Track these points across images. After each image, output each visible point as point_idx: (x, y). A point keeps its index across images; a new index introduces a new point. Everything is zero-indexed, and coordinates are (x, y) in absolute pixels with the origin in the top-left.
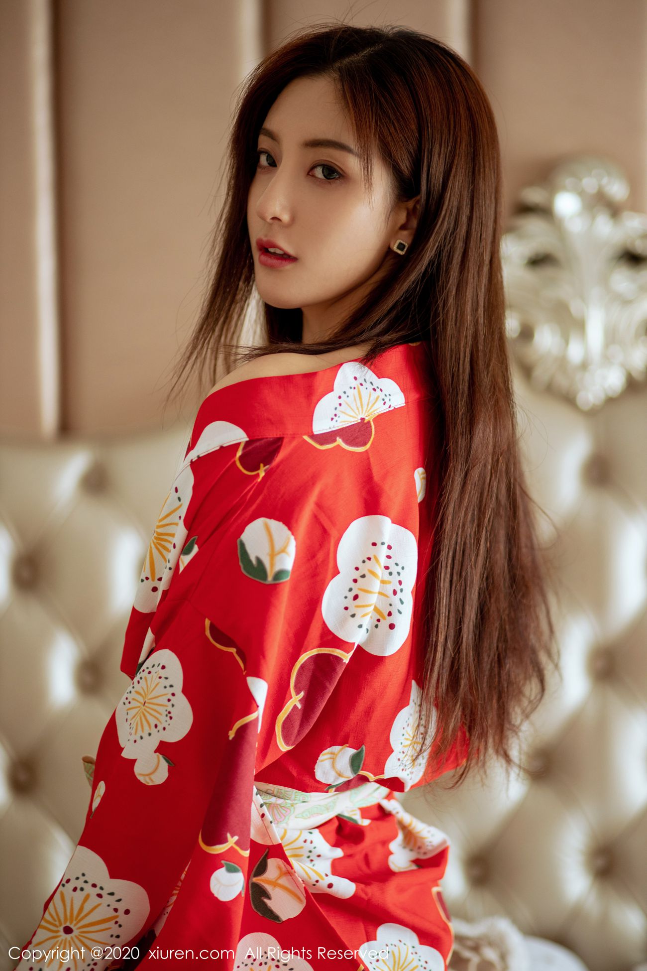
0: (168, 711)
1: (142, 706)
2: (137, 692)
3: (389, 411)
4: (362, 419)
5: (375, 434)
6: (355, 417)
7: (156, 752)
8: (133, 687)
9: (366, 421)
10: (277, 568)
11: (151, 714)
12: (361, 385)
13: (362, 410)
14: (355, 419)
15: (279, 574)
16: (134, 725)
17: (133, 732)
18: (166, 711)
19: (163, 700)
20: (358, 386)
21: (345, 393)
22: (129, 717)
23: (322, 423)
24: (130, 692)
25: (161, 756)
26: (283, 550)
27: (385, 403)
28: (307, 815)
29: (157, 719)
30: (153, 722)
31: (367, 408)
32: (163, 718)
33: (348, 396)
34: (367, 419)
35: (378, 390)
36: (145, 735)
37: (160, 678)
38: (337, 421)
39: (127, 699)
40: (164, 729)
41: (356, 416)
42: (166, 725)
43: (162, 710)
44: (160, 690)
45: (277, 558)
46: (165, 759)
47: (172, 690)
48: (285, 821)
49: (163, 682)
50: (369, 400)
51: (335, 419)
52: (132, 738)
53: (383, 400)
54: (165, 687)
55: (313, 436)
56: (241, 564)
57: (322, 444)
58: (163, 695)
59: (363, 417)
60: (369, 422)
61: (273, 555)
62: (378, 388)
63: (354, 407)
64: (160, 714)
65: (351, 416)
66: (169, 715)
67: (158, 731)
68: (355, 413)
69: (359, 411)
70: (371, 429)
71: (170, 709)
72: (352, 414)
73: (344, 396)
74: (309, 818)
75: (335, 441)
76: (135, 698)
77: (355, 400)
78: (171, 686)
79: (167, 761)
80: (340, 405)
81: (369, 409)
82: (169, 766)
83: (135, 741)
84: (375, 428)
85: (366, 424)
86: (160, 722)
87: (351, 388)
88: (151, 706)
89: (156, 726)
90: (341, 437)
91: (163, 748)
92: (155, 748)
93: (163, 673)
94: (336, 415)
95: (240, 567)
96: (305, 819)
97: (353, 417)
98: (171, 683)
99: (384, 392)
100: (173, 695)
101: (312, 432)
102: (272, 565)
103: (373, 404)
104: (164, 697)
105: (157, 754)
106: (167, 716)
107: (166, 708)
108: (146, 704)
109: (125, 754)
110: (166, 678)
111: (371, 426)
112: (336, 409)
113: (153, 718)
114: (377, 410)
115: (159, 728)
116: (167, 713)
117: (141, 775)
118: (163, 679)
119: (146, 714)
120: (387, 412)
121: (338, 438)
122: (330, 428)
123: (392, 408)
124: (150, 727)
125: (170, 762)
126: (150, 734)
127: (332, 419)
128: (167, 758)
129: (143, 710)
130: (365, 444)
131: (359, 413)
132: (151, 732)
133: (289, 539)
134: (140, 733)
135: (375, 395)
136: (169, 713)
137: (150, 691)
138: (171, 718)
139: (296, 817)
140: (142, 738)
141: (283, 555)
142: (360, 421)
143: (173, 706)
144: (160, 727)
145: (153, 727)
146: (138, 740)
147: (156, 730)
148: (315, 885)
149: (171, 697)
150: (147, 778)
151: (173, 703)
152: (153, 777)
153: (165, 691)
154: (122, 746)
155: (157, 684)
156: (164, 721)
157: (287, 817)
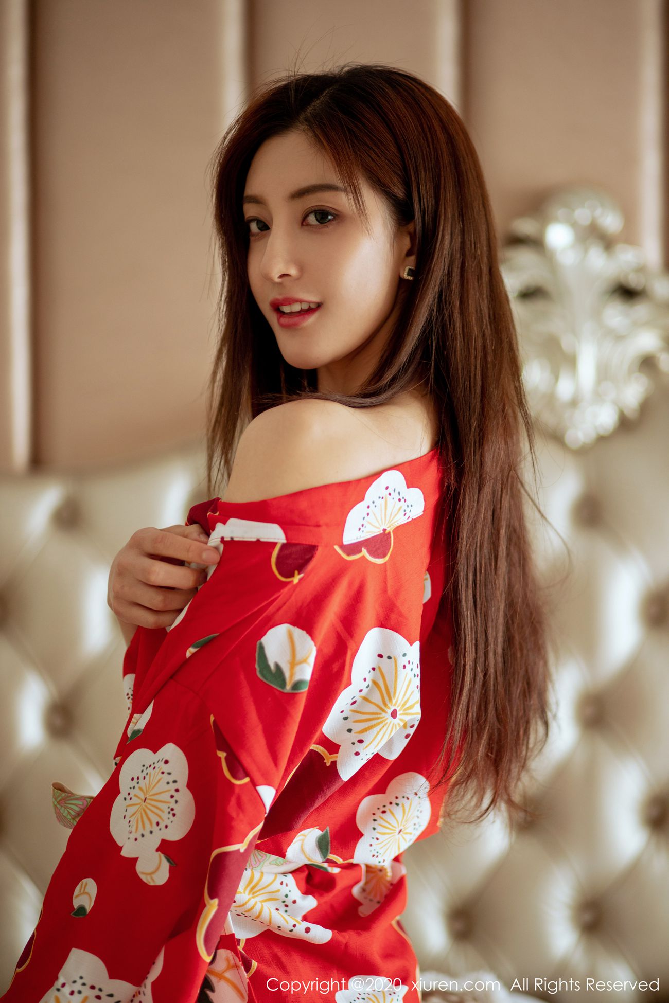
0: (171, 807)
1: (143, 803)
2: (141, 789)
3: (408, 522)
4: (385, 530)
5: (394, 545)
7: (157, 850)
8: (138, 783)
9: (387, 532)
10: (296, 678)
11: (152, 811)
12: (390, 494)
13: (385, 521)
14: (379, 530)
15: (297, 685)
16: (133, 823)
17: (134, 829)
18: (169, 807)
19: (166, 797)
20: (386, 495)
21: (374, 503)
22: (128, 814)
23: (351, 534)
24: (134, 787)
25: (162, 856)
26: (304, 660)
27: (405, 515)
28: (280, 862)
29: (159, 816)
30: (155, 819)
32: (165, 816)
33: (375, 506)
34: (388, 530)
35: (403, 500)
36: (147, 833)
37: (163, 773)
38: (363, 532)
39: (129, 794)
40: (166, 827)
41: (379, 527)
42: (168, 822)
43: (165, 807)
44: (162, 786)
45: (297, 668)
46: (166, 858)
47: (175, 786)
48: (259, 868)
49: (166, 778)
50: (393, 510)
51: (362, 529)
52: (133, 836)
54: (168, 783)
55: (342, 546)
56: (257, 666)
57: (349, 554)
58: (165, 791)
59: (385, 528)
60: (389, 533)
61: (293, 664)
62: (403, 498)
63: (379, 519)
64: (163, 811)
65: (375, 527)
66: (172, 812)
67: (160, 829)
69: (382, 522)
70: (391, 540)
71: (173, 805)
72: (377, 523)
73: (372, 506)
74: (282, 864)
75: (360, 551)
76: (137, 794)
77: (381, 510)
78: (175, 782)
79: (169, 861)
80: (368, 514)
81: (391, 519)
82: (170, 866)
83: (136, 840)
84: (395, 538)
85: (386, 535)
86: (161, 819)
87: (380, 498)
88: (153, 803)
89: (158, 824)
90: (366, 547)
91: (165, 847)
92: (157, 846)
93: (166, 768)
94: (363, 525)
95: (255, 669)
96: (278, 865)
97: (377, 528)
98: (175, 779)
99: (407, 503)
100: (177, 790)
101: (342, 542)
102: (292, 674)
103: (396, 515)
104: (167, 793)
105: (159, 853)
106: (169, 813)
107: (169, 805)
108: (147, 801)
109: (124, 853)
110: (169, 774)
111: (391, 537)
112: (364, 518)
113: (155, 816)
114: (397, 521)
115: (160, 826)
116: (169, 810)
117: (143, 873)
118: (165, 774)
119: (148, 811)
120: (406, 523)
121: (363, 549)
123: (411, 519)
124: (151, 824)
125: (172, 862)
126: (151, 832)
127: (360, 529)
128: (169, 857)
129: (145, 807)
130: (384, 555)
131: (382, 524)
132: (152, 830)
133: (310, 647)
134: (141, 831)
135: (399, 504)
136: (172, 809)
137: (152, 786)
138: (174, 815)
139: (270, 864)
140: (143, 836)
141: (303, 665)
142: (382, 532)
143: (176, 802)
144: (162, 825)
145: (154, 824)
146: (140, 838)
147: (158, 828)
148: (291, 931)
149: (174, 793)
150: (149, 878)
151: (177, 799)
152: (154, 876)
153: (167, 787)
154: (120, 844)
155: (159, 780)
156: (166, 818)
157: (262, 863)
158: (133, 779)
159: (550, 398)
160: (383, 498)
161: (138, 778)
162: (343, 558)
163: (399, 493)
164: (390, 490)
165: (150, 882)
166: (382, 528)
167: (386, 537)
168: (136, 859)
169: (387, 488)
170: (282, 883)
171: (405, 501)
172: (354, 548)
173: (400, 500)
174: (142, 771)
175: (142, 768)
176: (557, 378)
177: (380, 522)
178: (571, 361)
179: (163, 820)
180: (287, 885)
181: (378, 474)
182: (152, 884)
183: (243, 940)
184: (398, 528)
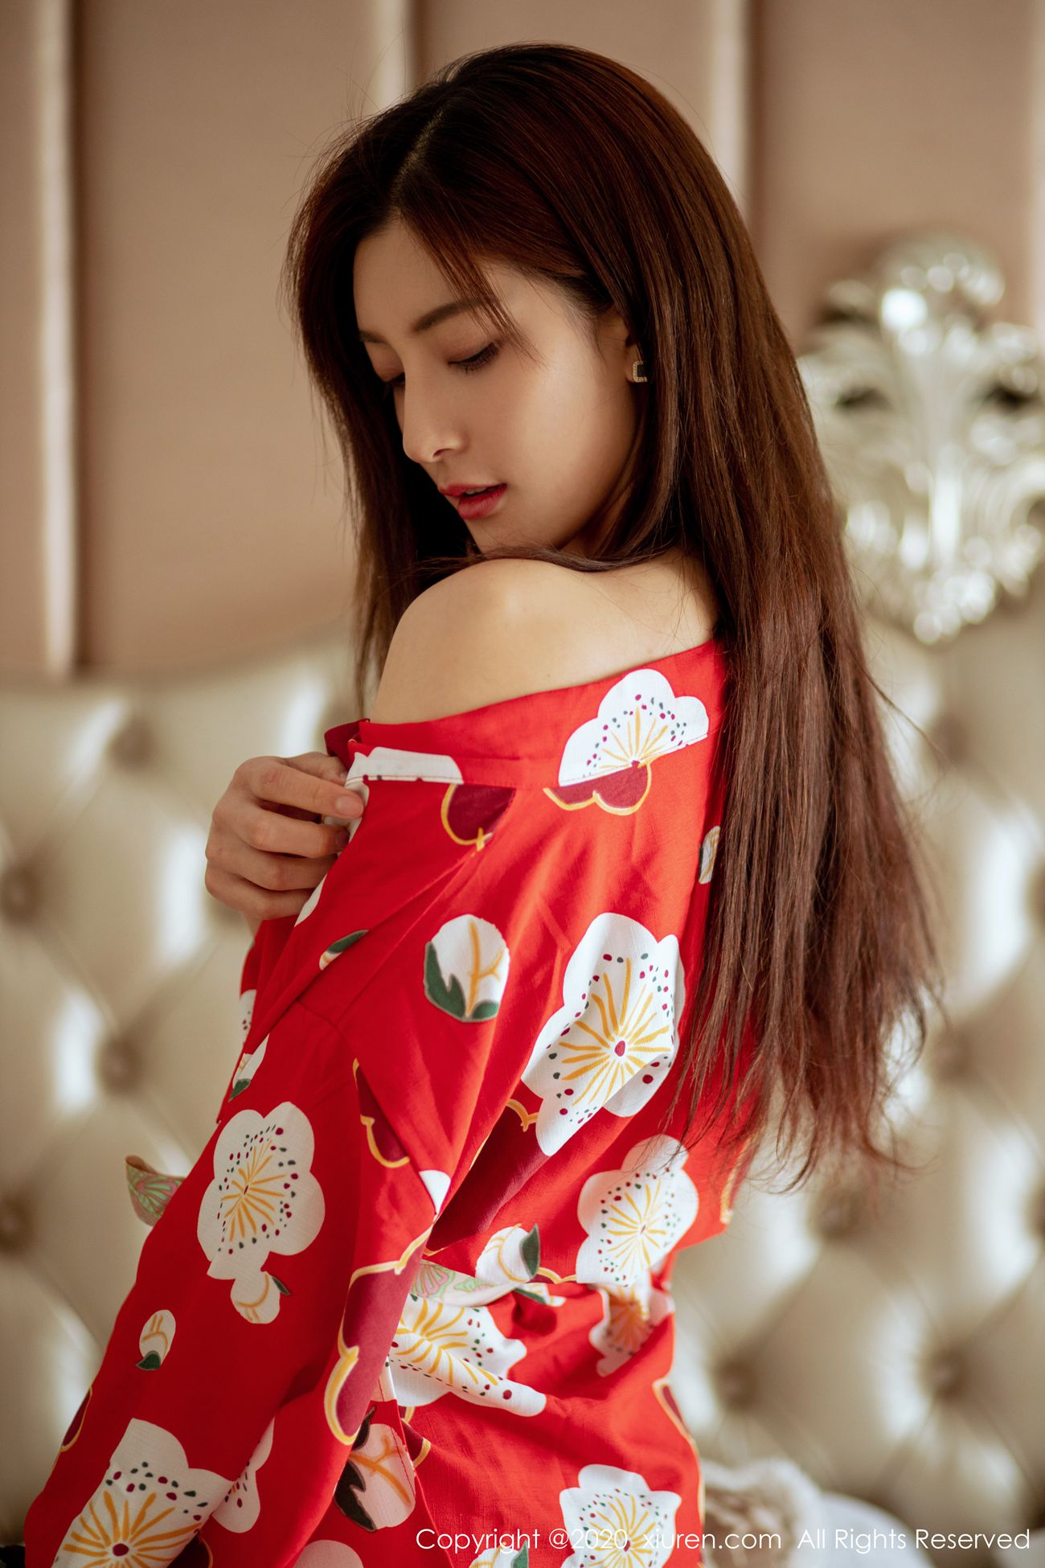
0: (284, 1203)
1: (242, 1194)
2: (241, 1172)
3: (678, 751)
4: (635, 763)
5: (652, 786)
6: (625, 760)
7: (263, 1269)
8: (238, 1163)
9: (640, 766)
10: (480, 999)
11: (256, 1208)
12: (644, 707)
13: (637, 748)
14: (625, 763)
15: (482, 1008)
16: (228, 1226)
17: (227, 1235)
18: (281, 1203)
19: (278, 1186)
20: (637, 709)
21: (615, 720)
22: (223, 1212)
23: (573, 769)
24: (232, 1170)
25: (270, 1278)
26: (492, 971)
27: (673, 739)
28: (471, 1287)
29: (267, 1216)
30: (260, 1221)
31: (645, 746)
32: (276, 1215)
33: (619, 726)
34: (642, 763)
35: (668, 717)
36: (247, 1242)
37: (273, 1148)
38: (595, 766)
39: (225, 1180)
40: (277, 1233)
41: (626, 758)
42: (280, 1226)
43: (275, 1202)
44: (272, 1169)
45: (482, 982)
46: (276, 1282)
47: (293, 1169)
49: (278, 1156)
50: (651, 732)
51: (594, 761)
52: (226, 1247)
53: (673, 732)
54: (281, 1165)
55: (557, 789)
56: (425, 984)
57: (568, 802)
58: (276, 1178)
59: (636, 760)
60: (645, 767)
61: (476, 976)
62: (669, 712)
63: (626, 745)
64: (272, 1208)
65: (618, 758)
66: (286, 1210)
67: (268, 1236)
68: (626, 753)
69: (631, 750)
70: (647, 779)
71: (287, 1199)
72: (621, 754)
73: (612, 726)
74: (474, 1290)
75: (590, 796)
76: (236, 1181)
77: (629, 732)
78: (291, 1163)
79: (279, 1286)
80: (605, 739)
81: (647, 746)
82: (281, 1295)
83: (231, 1251)
84: (653, 777)
85: (639, 770)
86: (270, 1220)
87: (625, 713)
88: (257, 1195)
89: (264, 1228)
90: (600, 790)
91: (275, 1264)
92: (262, 1263)
93: (278, 1141)
94: (595, 756)
95: (423, 987)
97: (621, 759)
98: (292, 1159)
99: (676, 720)
100: (295, 1176)
101: (557, 782)
102: (474, 993)
103: (656, 740)
104: (279, 1180)
105: (266, 1273)
106: (282, 1211)
107: (281, 1199)
108: (248, 1191)
109: (213, 1272)
110: (283, 1150)
111: (647, 774)
112: (597, 745)
113: (260, 1215)
114: (659, 748)
115: (268, 1231)
116: (282, 1206)
117: (241, 1304)
118: (277, 1151)
119: (249, 1207)
120: (674, 752)
121: (595, 794)
122: (584, 776)
123: (683, 746)
124: (254, 1228)
125: (284, 1288)
126: (254, 1241)
127: (589, 762)
128: (280, 1281)
129: (244, 1201)
130: (633, 803)
131: (632, 753)
132: (255, 1237)
133: (502, 953)
134: (238, 1238)
135: (661, 723)
136: (287, 1206)
137: (258, 1168)
138: (289, 1215)
139: (455, 1288)
140: (241, 1246)
141: (491, 977)
142: (631, 766)
143: (293, 1194)
144: (271, 1230)
145: (259, 1228)
146: (236, 1248)
147: (265, 1234)
148: (483, 1394)
149: (289, 1180)
150: (250, 1310)
151: (295, 1191)
152: (258, 1310)
153: (281, 1171)
154: (209, 1259)
155: (268, 1159)
156: (277, 1218)
157: (442, 1287)
158: (232, 1157)
159: (892, 564)
160: (631, 713)
161: (239, 1156)
162: (558, 807)
163: (661, 705)
164: (642, 701)
165: (251, 1319)
166: (631, 760)
167: (638, 774)
168: (231, 1282)
169: (638, 697)
170: (470, 1323)
171: (673, 717)
172: (579, 792)
173: (663, 716)
174: (245, 1145)
175: (246, 1140)
176: (900, 532)
177: (628, 750)
178: (922, 506)
179: (273, 1223)
180: (479, 1325)
181: (619, 676)
182: (254, 1321)
183: (410, 1408)
184: (659, 759)
